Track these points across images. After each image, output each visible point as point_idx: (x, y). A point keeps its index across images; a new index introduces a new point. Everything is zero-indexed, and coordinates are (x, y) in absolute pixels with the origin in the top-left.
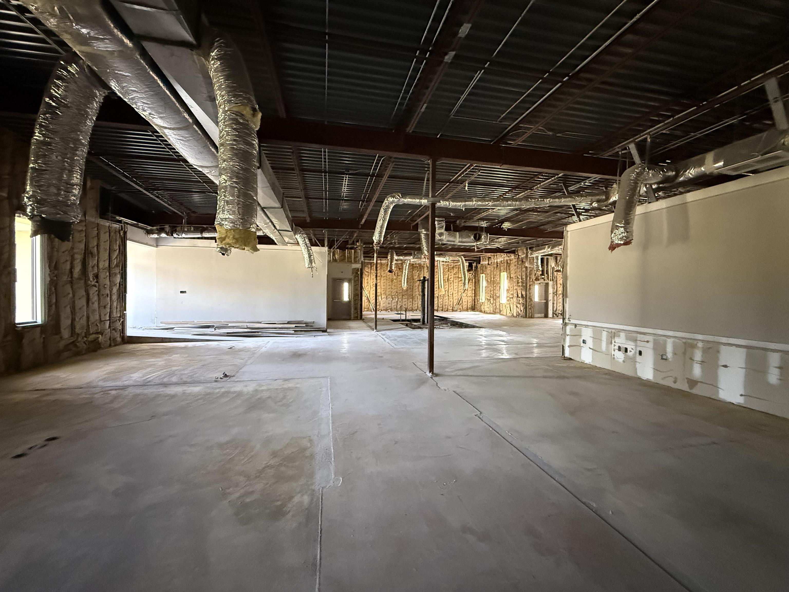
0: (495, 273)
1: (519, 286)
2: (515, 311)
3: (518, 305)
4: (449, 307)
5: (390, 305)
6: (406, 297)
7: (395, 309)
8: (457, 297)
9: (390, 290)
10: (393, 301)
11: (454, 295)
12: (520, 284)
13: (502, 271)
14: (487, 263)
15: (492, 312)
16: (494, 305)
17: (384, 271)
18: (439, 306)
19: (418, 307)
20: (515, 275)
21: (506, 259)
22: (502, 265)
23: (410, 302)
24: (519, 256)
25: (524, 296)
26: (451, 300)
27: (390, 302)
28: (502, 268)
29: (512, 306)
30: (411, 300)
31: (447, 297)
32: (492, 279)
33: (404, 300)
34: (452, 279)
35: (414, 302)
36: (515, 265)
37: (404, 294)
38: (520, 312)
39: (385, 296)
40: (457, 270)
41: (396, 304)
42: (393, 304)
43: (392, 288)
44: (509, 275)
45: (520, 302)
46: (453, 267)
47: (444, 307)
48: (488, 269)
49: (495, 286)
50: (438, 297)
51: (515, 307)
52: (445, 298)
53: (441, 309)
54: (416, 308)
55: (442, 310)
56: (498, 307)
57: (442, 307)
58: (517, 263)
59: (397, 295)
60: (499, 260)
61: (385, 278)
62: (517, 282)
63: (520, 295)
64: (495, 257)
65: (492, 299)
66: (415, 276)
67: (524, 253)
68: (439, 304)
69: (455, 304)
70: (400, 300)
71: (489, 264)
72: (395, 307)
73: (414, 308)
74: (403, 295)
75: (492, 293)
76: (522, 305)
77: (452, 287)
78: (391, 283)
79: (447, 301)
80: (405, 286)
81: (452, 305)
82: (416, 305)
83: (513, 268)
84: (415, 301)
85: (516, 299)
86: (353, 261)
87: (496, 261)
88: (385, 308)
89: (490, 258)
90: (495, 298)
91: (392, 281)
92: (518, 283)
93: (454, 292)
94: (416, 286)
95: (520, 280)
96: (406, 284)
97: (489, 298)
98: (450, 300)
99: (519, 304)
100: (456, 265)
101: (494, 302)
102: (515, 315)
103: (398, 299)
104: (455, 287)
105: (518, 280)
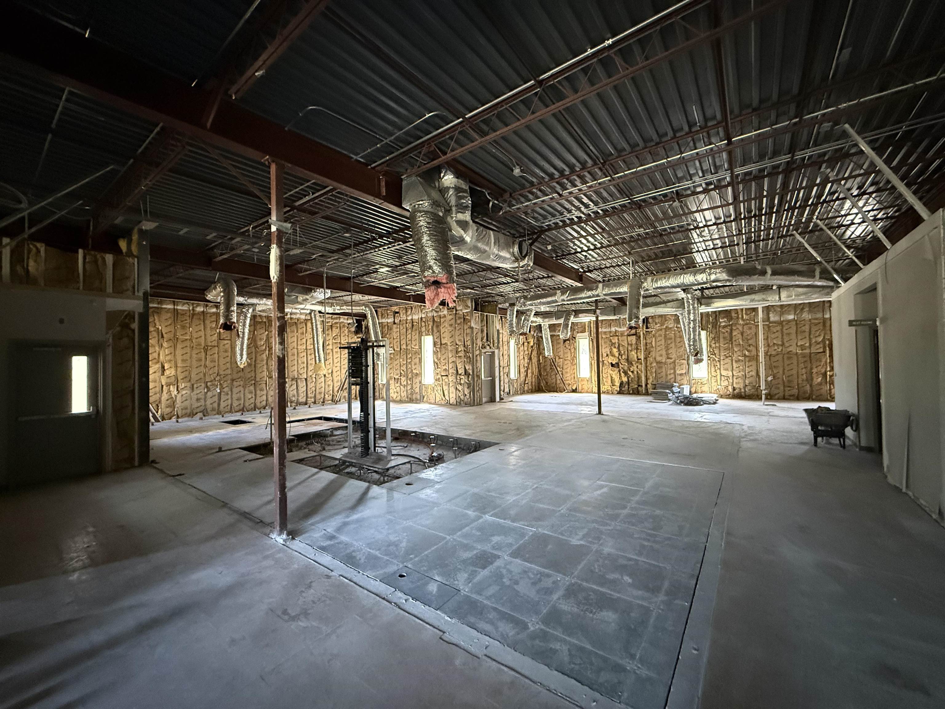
0: (409, 336)
1: (460, 357)
2: (453, 395)
3: (460, 388)
4: (326, 396)
5: (202, 402)
6: (242, 383)
7: (213, 410)
8: (339, 378)
9: (202, 369)
10: (209, 394)
11: (335, 374)
12: (462, 354)
13: (424, 334)
14: (391, 320)
15: (405, 398)
16: (409, 387)
17: (183, 327)
18: (309, 395)
19: (267, 400)
20: (452, 340)
21: (430, 315)
22: (423, 324)
23: (251, 392)
24: (456, 311)
25: (471, 372)
26: (330, 383)
27: (201, 396)
28: (423, 329)
29: (445, 388)
30: (252, 388)
31: (323, 379)
32: (404, 347)
33: (235, 390)
34: (330, 347)
35: (258, 392)
36: (451, 325)
37: (235, 376)
38: (462, 397)
39: (189, 384)
40: (338, 330)
41: (216, 399)
42: (209, 402)
43: (205, 366)
44: (438, 340)
45: (462, 382)
46: (331, 326)
47: (318, 397)
48: (395, 330)
49: (411, 358)
50: (306, 379)
51: (452, 389)
52: (320, 381)
53: (313, 400)
54: (264, 403)
55: (315, 403)
56: (417, 390)
57: (315, 396)
58: (453, 321)
59: (219, 381)
60: (416, 317)
61: (188, 343)
62: (454, 352)
63: (461, 371)
64: (409, 312)
65: (403, 379)
66: (261, 339)
67: (467, 306)
68: (309, 393)
69: (336, 389)
70: (225, 390)
71: (395, 323)
72: (216, 405)
73: (258, 405)
74: (233, 380)
75: (404, 368)
76: (466, 386)
77: (331, 361)
78: (203, 354)
79: (323, 384)
80: (242, 361)
81: (331, 392)
82: (264, 398)
83: (446, 330)
84: (261, 390)
85: (454, 377)
86: (110, 289)
87: (410, 318)
88: (188, 411)
89: (397, 313)
90: (410, 376)
91: (206, 351)
92: (457, 352)
93: (335, 370)
94: (262, 361)
95: (461, 348)
96: (245, 356)
97: (397, 377)
98: (327, 383)
99: (461, 384)
100: (336, 323)
101: (409, 382)
102: (453, 401)
103: (222, 388)
104: (336, 361)
105: (457, 348)
